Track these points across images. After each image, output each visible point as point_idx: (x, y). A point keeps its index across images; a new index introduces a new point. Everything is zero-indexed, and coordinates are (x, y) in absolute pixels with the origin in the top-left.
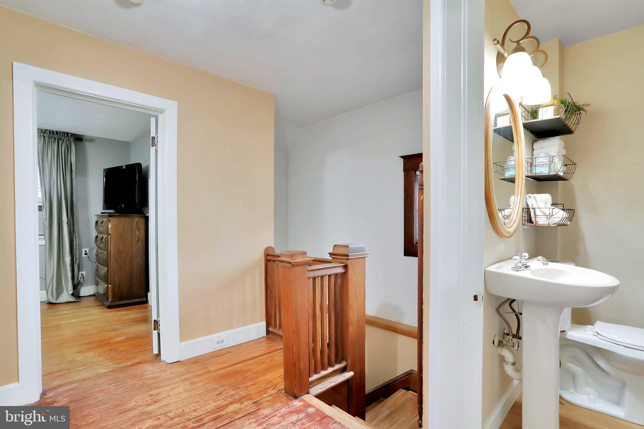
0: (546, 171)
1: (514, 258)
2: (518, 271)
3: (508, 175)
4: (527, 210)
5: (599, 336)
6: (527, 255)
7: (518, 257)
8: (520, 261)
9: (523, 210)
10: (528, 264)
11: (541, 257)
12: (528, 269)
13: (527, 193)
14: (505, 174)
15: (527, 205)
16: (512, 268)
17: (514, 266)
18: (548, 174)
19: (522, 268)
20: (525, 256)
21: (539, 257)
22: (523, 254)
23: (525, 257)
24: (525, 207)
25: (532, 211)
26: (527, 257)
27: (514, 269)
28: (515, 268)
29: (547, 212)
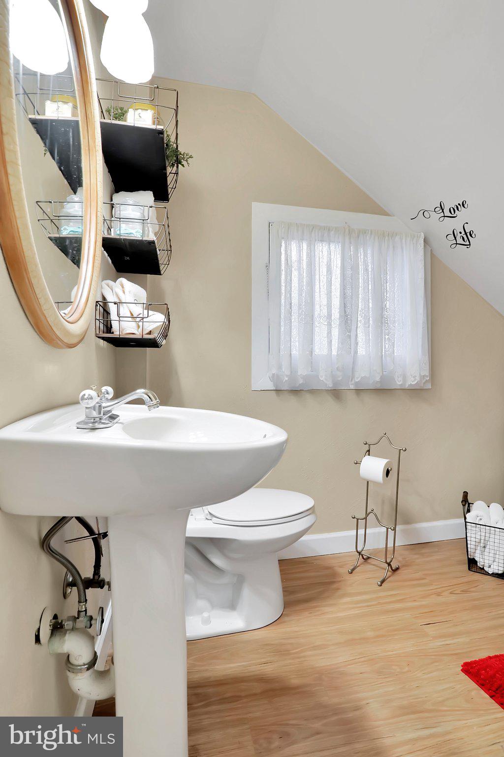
0: (138, 234)
1: (85, 395)
2: (94, 429)
3: (67, 230)
4: (103, 307)
5: (214, 519)
6: (110, 390)
7: (93, 393)
8: (97, 403)
9: (97, 305)
10: (114, 412)
11: (143, 390)
12: (117, 423)
13: (104, 279)
14: (62, 229)
15: (104, 298)
16: (78, 423)
17: (83, 418)
18: (141, 239)
19: (103, 421)
20: (108, 393)
21: (138, 391)
22: (104, 389)
23: (106, 396)
24: (100, 299)
25: (113, 309)
26: (111, 396)
27: (85, 426)
28: (87, 423)
29: (138, 310)
